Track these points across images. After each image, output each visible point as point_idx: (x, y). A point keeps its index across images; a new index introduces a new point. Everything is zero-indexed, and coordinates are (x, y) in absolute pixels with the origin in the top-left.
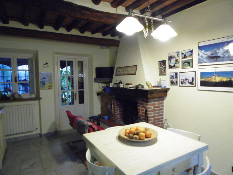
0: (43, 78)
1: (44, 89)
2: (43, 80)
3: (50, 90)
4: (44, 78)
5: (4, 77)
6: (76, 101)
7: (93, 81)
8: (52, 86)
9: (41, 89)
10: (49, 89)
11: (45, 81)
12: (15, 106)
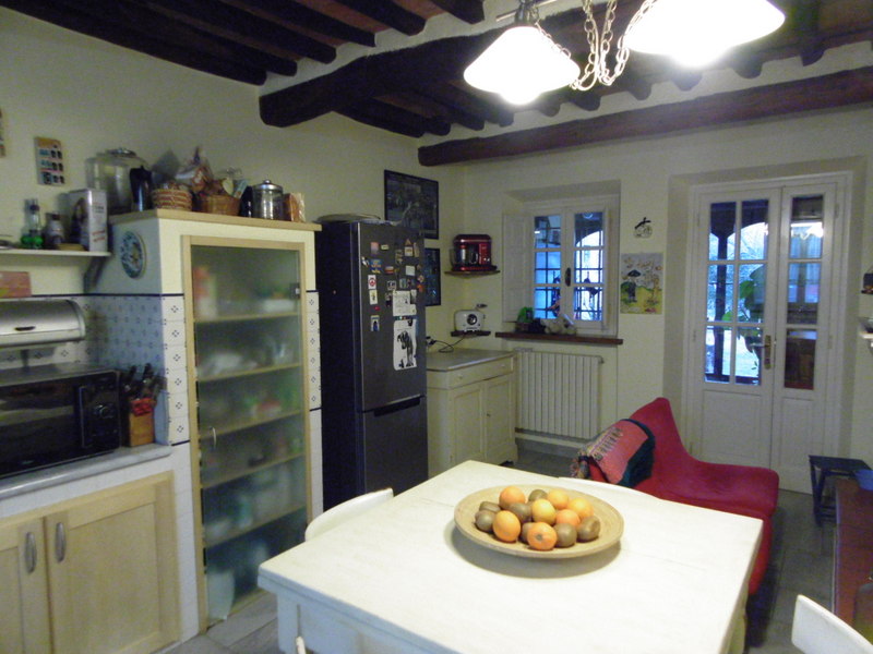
0: (630, 274)
1: (633, 312)
2: (630, 279)
3: (651, 316)
4: (635, 274)
5: (547, 269)
6: (770, 371)
7: (862, 288)
8: (657, 302)
9: (622, 312)
10: (648, 311)
11: (635, 285)
12: (549, 353)
